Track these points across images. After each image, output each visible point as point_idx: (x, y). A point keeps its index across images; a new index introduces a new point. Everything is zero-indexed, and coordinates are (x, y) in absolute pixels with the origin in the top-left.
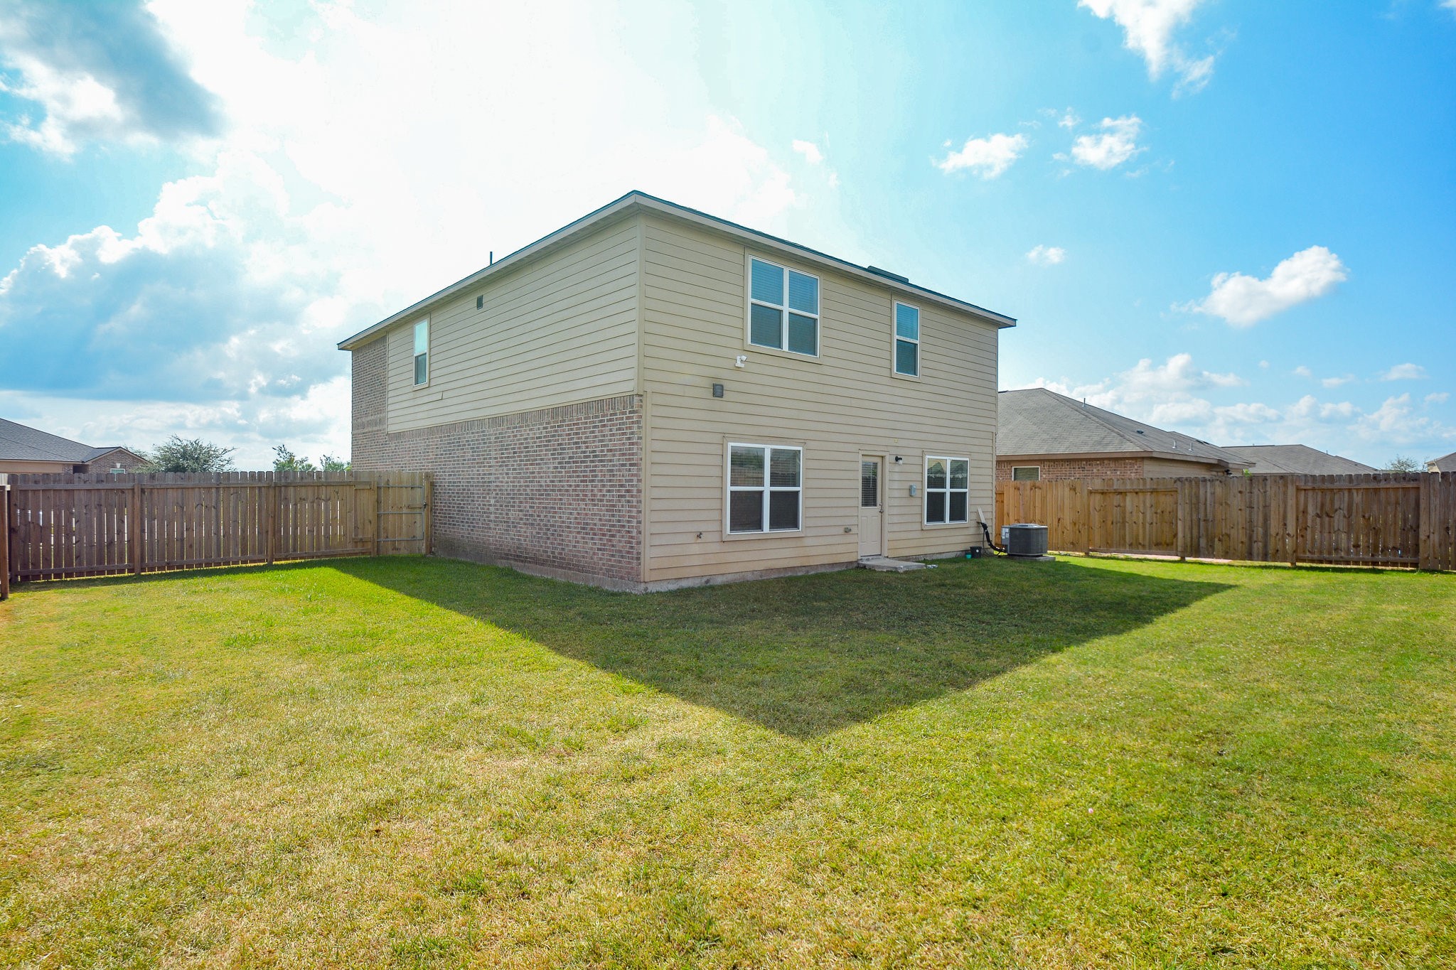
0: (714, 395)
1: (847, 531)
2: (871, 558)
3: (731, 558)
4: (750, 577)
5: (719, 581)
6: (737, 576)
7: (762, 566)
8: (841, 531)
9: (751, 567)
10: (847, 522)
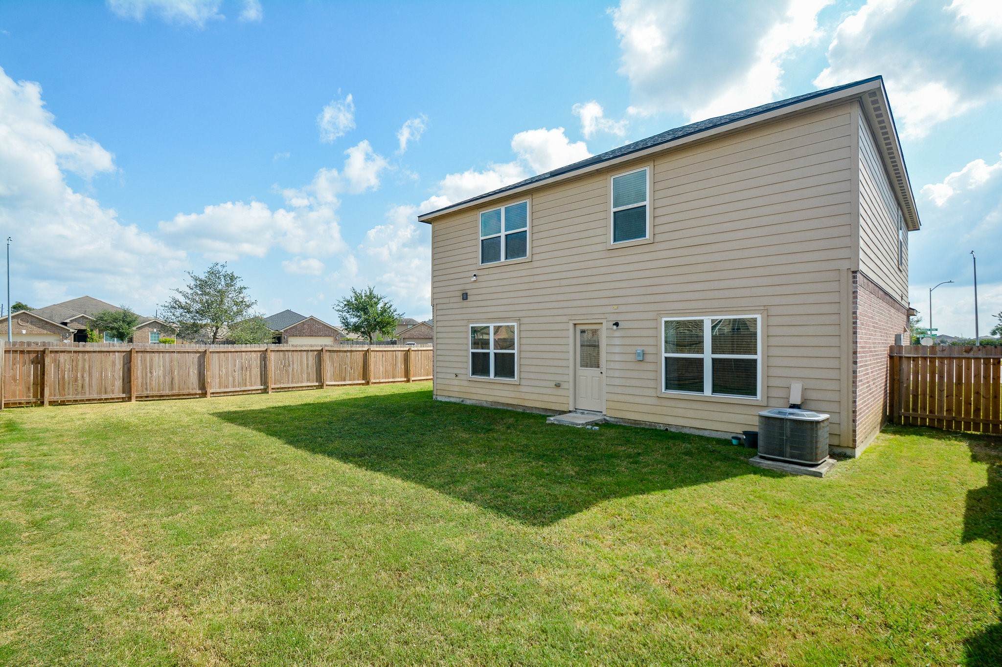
0: (463, 299)
1: (558, 386)
2: (586, 412)
3: (473, 390)
4: (485, 404)
5: (468, 402)
6: (477, 402)
7: (490, 399)
8: (553, 384)
9: (484, 398)
10: (558, 378)
